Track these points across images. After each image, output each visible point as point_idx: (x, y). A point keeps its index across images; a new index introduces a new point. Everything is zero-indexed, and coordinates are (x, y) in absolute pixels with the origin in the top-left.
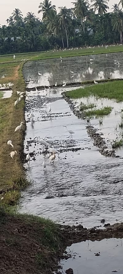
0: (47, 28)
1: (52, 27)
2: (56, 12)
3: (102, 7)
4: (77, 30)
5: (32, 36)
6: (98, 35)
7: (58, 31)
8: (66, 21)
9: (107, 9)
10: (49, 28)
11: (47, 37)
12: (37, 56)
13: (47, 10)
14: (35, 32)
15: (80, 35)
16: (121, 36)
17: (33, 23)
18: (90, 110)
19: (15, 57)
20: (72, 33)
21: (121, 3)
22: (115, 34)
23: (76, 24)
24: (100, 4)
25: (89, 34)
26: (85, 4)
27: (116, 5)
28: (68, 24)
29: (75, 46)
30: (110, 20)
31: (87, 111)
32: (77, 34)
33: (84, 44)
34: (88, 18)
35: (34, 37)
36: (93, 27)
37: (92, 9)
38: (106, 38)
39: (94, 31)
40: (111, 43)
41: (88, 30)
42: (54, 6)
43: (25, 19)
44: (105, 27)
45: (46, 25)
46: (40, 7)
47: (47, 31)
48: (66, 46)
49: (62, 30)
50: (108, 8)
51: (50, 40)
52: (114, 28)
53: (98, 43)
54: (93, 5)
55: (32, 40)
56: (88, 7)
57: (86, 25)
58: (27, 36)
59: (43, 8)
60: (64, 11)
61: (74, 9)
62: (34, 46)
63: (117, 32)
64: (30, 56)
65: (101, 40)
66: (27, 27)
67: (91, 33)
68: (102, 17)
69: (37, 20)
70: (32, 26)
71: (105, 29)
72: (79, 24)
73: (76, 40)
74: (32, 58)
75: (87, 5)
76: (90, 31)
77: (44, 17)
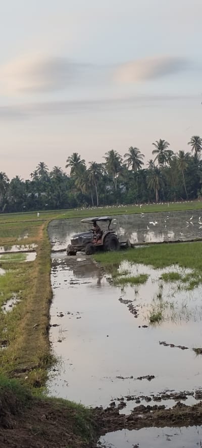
0: (76, 183)
1: (81, 183)
2: (85, 167)
3: (137, 163)
4: (108, 187)
5: (59, 193)
6: (131, 192)
7: (88, 188)
8: (97, 177)
9: (141, 165)
10: (77, 184)
11: (75, 193)
12: (63, 214)
13: (75, 165)
14: (62, 188)
15: (111, 192)
16: (157, 194)
17: (59, 178)
18: (123, 277)
19: (39, 215)
20: (102, 190)
21: (157, 159)
22: (150, 193)
23: (107, 180)
24: (134, 159)
25: (122, 192)
26: (117, 159)
27: (151, 161)
28: (98, 180)
29: (105, 205)
30: (145, 177)
31: (121, 277)
32: (108, 192)
33: (116, 202)
34: (121, 175)
35: (61, 193)
36: (126, 184)
37: (126, 165)
38: (140, 197)
39: (127, 189)
40: (146, 201)
41: (121, 187)
42: (84, 161)
43: (51, 173)
44: (140, 184)
45: (74, 181)
46: (67, 161)
47: (76, 187)
48: (95, 204)
49: (92, 187)
50: (143, 164)
51: (78, 197)
52: (149, 185)
53: (131, 202)
54: (126, 161)
55: (59, 197)
56: (120, 162)
57: (118, 181)
58: (53, 193)
59: (71, 162)
60: (95, 166)
61: (105, 164)
62: (60, 202)
63: (153, 191)
64: (55, 213)
65: (135, 198)
66: (53, 182)
67: (124, 190)
68: (136, 173)
69: (64, 174)
70: (59, 181)
71: (140, 186)
72: (111, 180)
73: (107, 197)
74: (58, 216)
75: (119, 160)
76: (122, 188)
77: (72, 172)
